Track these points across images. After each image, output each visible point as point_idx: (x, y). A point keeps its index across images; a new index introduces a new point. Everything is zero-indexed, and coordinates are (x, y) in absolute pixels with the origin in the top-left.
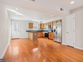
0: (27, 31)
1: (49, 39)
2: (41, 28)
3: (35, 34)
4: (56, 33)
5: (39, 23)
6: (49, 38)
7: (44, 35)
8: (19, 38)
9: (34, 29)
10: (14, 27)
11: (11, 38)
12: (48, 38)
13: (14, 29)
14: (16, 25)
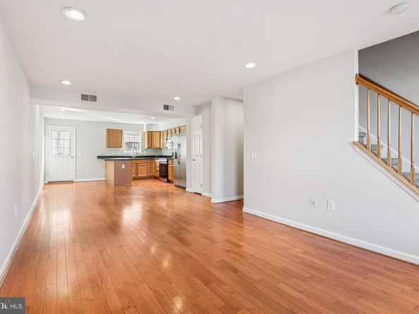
0: (98, 157)
1: (169, 181)
2: (150, 147)
3: (123, 166)
4: (179, 163)
5: (145, 130)
6: (170, 178)
7: (158, 169)
8: (72, 182)
9: (124, 151)
10: (54, 145)
11: (45, 180)
12: (166, 180)
13: (54, 151)
14: (62, 137)
